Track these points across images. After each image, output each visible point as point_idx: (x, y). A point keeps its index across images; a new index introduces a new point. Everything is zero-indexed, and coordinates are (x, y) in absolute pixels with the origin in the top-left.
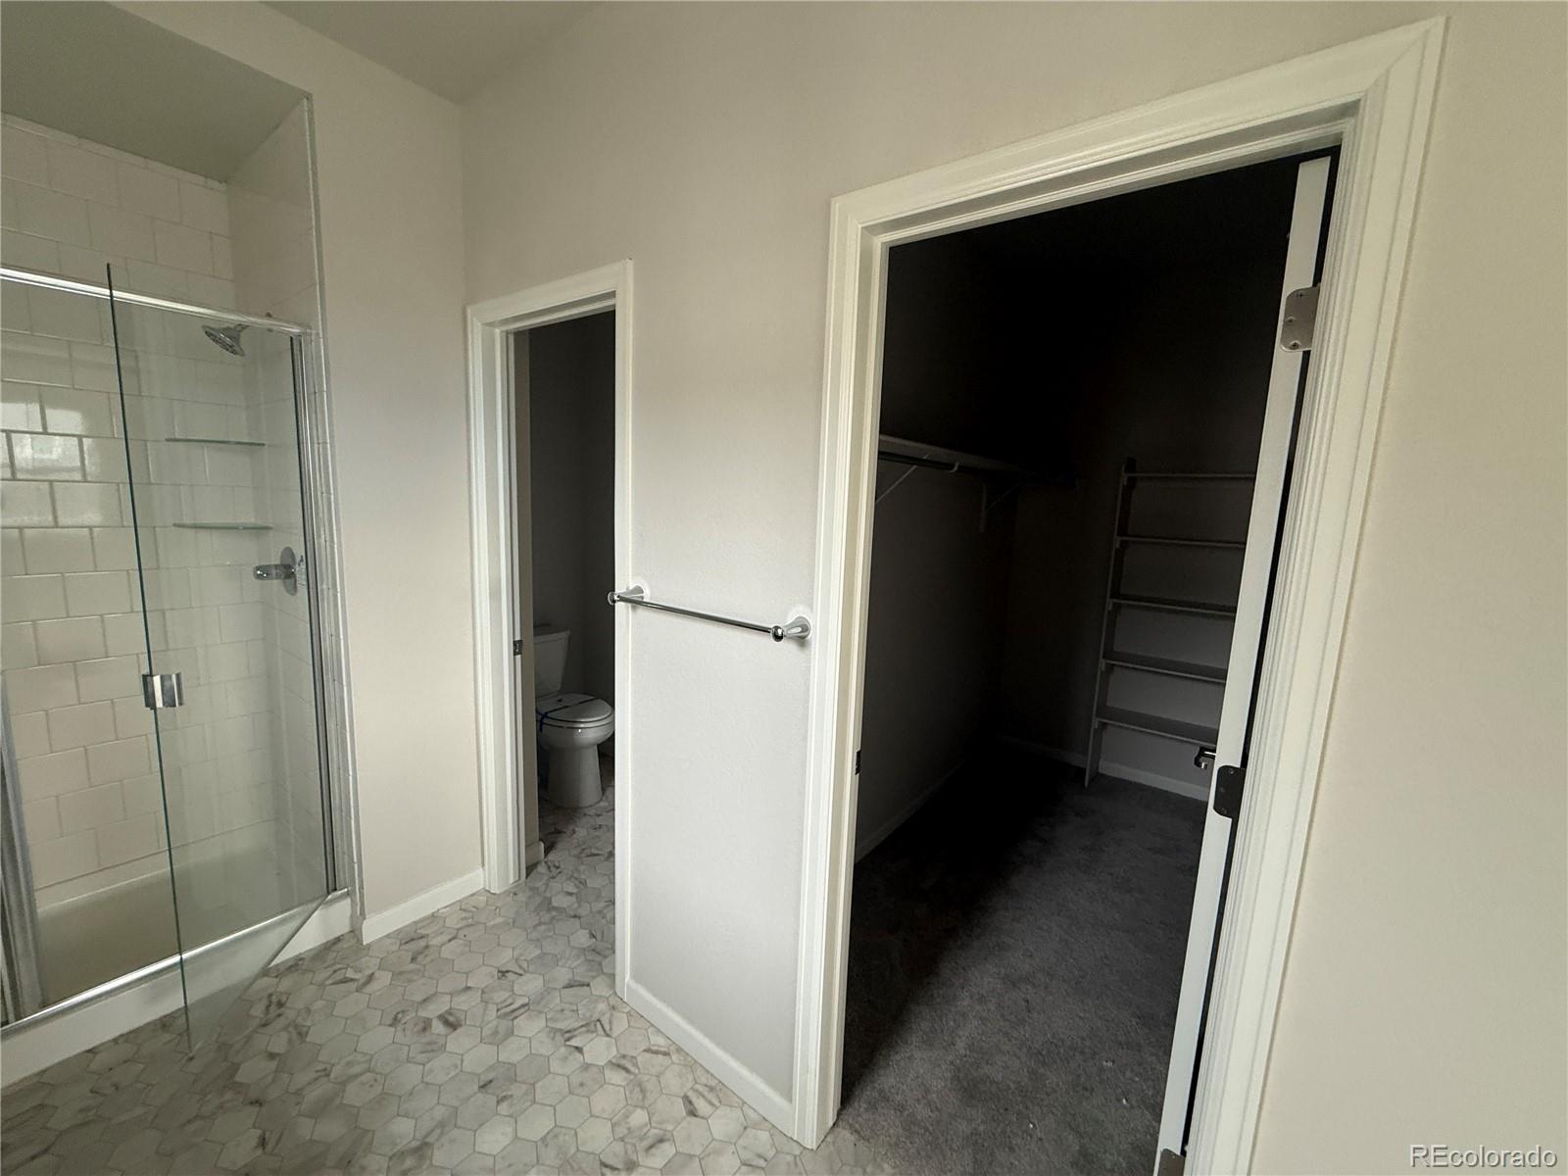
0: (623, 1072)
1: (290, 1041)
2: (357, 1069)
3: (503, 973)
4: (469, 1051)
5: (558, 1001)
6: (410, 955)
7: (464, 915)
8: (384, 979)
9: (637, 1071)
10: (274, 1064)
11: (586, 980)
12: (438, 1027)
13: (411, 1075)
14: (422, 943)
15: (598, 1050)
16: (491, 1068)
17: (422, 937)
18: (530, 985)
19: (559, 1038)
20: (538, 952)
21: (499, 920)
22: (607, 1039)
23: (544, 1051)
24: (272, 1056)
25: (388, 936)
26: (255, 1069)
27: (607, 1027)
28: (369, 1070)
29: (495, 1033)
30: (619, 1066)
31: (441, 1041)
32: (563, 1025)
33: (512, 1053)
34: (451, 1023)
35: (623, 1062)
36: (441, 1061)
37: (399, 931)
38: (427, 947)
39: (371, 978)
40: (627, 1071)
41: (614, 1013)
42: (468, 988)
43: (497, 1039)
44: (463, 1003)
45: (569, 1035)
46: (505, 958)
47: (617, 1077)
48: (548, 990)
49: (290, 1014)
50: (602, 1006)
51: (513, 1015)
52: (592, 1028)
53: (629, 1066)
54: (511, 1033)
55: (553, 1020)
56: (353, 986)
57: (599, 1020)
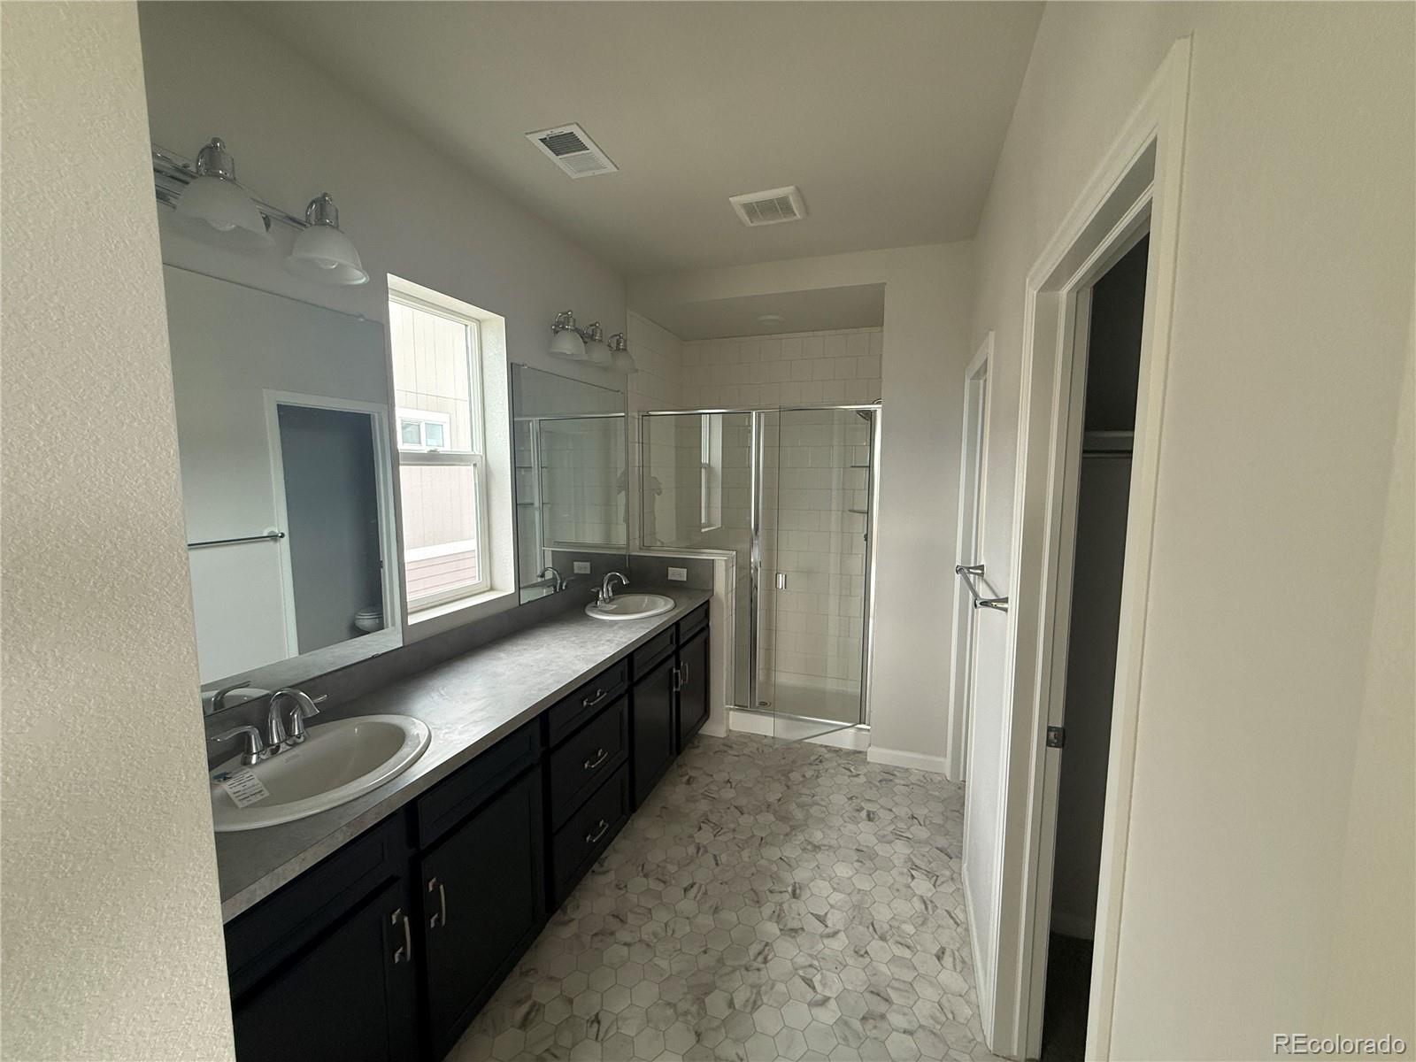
0: (923, 907)
1: (813, 776)
2: (823, 803)
3: (913, 817)
4: (866, 834)
5: (927, 850)
6: (881, 778)
7: (922, 779)
8: (862, 779)
9: (931, 913)
10: (801, 779)
11: (953, 856)
12: (864, 814)
13: (837, 821)
14: (891, 777)
15: (922, 886)
16: (867, 847)
17: (892, 775)
18: (921, 833)
19: (909, 864)
20: (942, 822)
21: (937, 794)
22: (932, 887)
23: (896, 862)
24: (804, 776)
25: (880, 764)
26: (795, 776)
27: (938, 883)
28: (825, 806)
29: (884, 836)
30: (925, 902)
31: (859, 820)
32: (918, 862)
33: (882, 850)
34: (870, 817)
35: (928, 902)
36: (851, 826)
37: (886, 765)
38: (891, 780)
39: (858, 775)
40: (926, 908)
41: (950, 882)
42: (891, 810)
43: (882, 839)
44: (882, 813)
45: (917, 868)
46: (921, 812)
47: (919, 906)
48: (927, 842)
49: (821, 767)
50: (947, 873)
51: (899, 837)
52: (930, 876)
53: (930, 907)
54: (890, 842)
55: (915, 856)
56: (849, 773)
57: (938, 876)
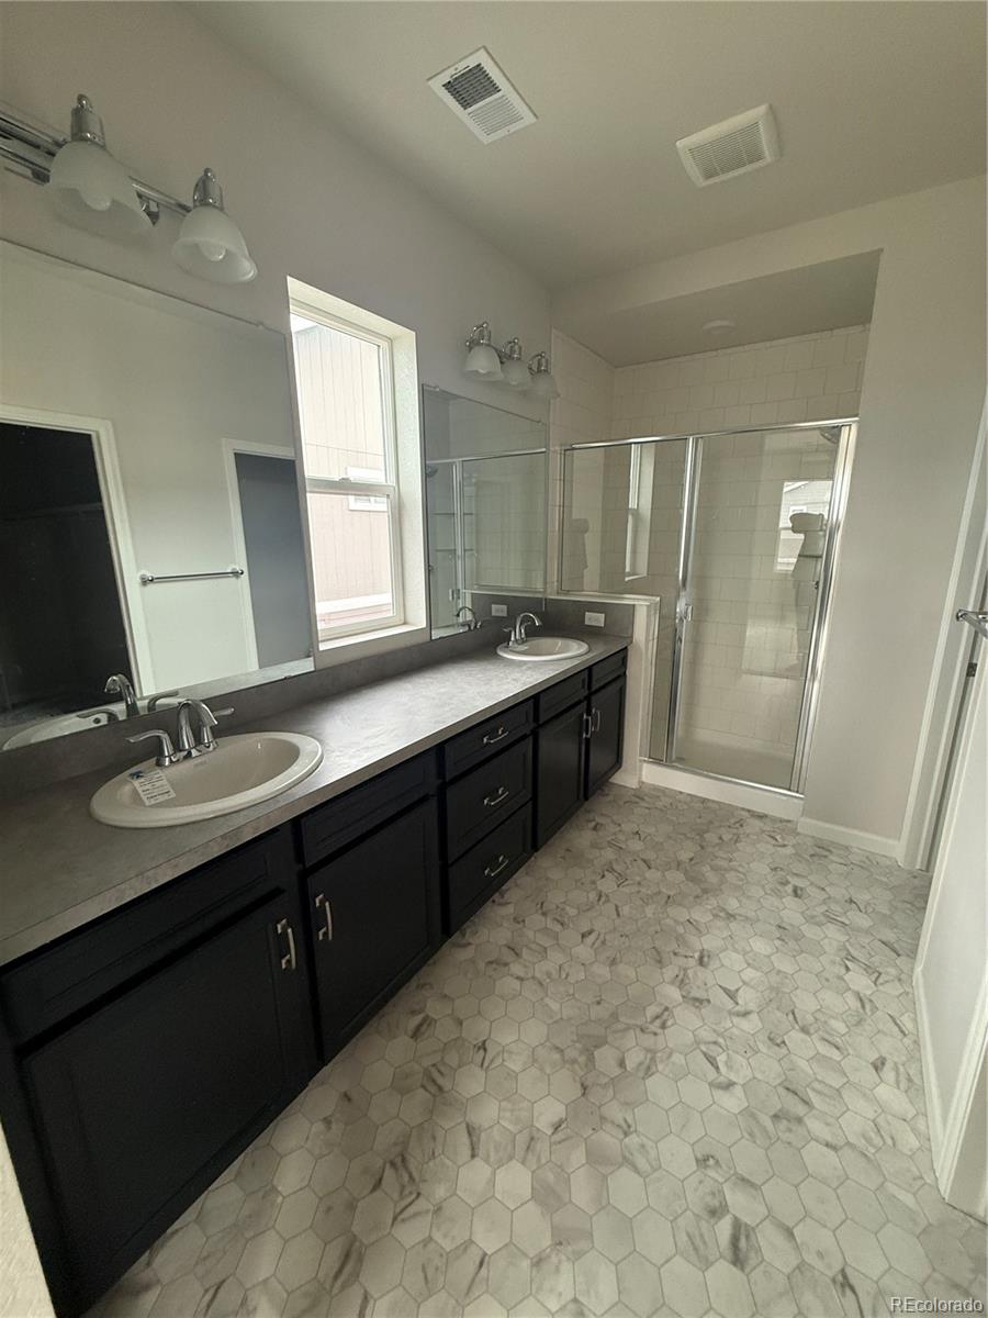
0: (859, 1005)
1: (731, 839)
2: (740, 869)
3: (851, 901)
4: (791, 912)
5: (867, 941)
6: (813, 852)
7: (864, 859)
8: (789, 851)
9: (869, 1013)
10: (718, 841)
11: (901, 952)
12: (789, 889)
13: (756, 892)
14: (827, 853)
15: (859, 981)
16: (792, 925)
17: (828, 850)
18: (863, 921)
19: (844, 954)
20: (888, 913)
21: (885, 879)
22: (873, 985)
23: (827, 948)
24: (721, 838)
25: (813, 837)
26: (711, 837)
27: (881, 980)
28: (744, 874)
29: (813, 917)
30: (861, 1000)
31: (784, 894)
32: (854, 953)
33: (810, 932)
34: (796, 892)
35: (866, 1001)
36: (774, 901)
37: (821, 839)
38: (825, 857)
39: (784, 846)
40: (863, 1007)
41: (896, 981)
42: (823, 889)
43: (811, 920)
44: (811, 891)
45: (854, 959)
46: (862, 897)
47: (854, 1004)
48: (867, 932)
49: (741, 831)
50: (893, 971)
51: (832, 920)
52: (870, 971)
53: (868, 1007)
54: (819, 924)
55: (851, 945)
56: (774, 842)
57: (880, 974)
